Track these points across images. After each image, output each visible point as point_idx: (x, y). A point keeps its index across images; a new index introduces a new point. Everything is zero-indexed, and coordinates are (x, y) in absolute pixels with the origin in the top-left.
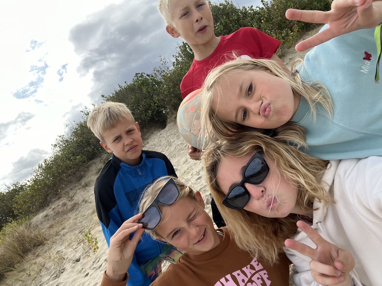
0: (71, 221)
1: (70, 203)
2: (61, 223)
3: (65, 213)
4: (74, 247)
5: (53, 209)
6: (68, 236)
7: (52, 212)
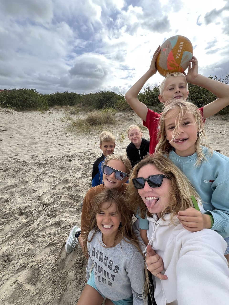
0: (125, 124)
1: (130, 117)
2: (122, 122)
3: (126, 119)
4: (118, 134)
5: (124, 115)
6: (120, 128)
7: (123, 116)
